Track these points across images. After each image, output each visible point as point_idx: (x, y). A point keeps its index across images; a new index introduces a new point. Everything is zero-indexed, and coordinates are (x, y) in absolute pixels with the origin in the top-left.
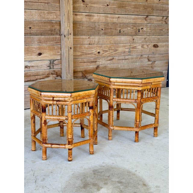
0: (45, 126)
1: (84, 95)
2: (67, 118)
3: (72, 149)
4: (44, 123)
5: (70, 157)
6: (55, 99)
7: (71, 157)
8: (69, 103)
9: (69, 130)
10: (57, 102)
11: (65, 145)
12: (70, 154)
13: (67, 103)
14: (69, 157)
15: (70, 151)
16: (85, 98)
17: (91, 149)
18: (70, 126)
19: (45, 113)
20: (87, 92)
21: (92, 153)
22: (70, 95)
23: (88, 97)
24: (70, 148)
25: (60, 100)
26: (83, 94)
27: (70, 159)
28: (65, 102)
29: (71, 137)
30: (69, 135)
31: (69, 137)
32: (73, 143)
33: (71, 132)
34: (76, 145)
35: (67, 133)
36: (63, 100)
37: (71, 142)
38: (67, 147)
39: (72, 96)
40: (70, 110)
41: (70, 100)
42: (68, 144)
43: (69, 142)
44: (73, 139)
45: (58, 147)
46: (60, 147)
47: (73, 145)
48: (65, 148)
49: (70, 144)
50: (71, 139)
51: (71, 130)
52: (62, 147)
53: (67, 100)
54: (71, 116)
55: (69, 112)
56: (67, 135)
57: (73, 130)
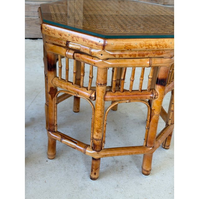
0: (52, 99)
1: (144, 48)
2: (93, 95)
3: (99, 159)
4: (50, 93)
6: (71, 46)
7: (95, 174)
8: (100, 63)
9: (96, 122)
10: (75, 54)
11: (86, 146)
12: (94, 167)
13: (96, 61)
14: (92, 171)
15: (95, 162)
16: (146, 56)
17: (145, 165)
19: (53, 72)
20: (153, 41)
21: (146, 173)
23: (156, 56)
24: (96, 157)
25: (82, 50)
26: (139, 46)
27: (93, 176)
28: (93, 59)
29: (100, 137)
30: (96, 133)
31: (95, 137)
32: (104, 149)
33: (99, 127)
34: (108, 153)
35: (93, 128)
36: (88, 53)
37: (98, 146)
38: (90, 153)
39: (106, 48)
40: (102, 80)
41: (102, 55)
42: (92, 148)
43: (94, 144)
44: (103, 141)
45: (72, 146)
46: (77, 147)
47: (102, 153)
48: (85, 153)
49: (96, 148)
50: (98, 141)
51: (99, 123)
52: (79, 149)
53: (96, 55)
54: (103, 93)
55: (98, 85)
56: (92, 131)
57: (105, 123)
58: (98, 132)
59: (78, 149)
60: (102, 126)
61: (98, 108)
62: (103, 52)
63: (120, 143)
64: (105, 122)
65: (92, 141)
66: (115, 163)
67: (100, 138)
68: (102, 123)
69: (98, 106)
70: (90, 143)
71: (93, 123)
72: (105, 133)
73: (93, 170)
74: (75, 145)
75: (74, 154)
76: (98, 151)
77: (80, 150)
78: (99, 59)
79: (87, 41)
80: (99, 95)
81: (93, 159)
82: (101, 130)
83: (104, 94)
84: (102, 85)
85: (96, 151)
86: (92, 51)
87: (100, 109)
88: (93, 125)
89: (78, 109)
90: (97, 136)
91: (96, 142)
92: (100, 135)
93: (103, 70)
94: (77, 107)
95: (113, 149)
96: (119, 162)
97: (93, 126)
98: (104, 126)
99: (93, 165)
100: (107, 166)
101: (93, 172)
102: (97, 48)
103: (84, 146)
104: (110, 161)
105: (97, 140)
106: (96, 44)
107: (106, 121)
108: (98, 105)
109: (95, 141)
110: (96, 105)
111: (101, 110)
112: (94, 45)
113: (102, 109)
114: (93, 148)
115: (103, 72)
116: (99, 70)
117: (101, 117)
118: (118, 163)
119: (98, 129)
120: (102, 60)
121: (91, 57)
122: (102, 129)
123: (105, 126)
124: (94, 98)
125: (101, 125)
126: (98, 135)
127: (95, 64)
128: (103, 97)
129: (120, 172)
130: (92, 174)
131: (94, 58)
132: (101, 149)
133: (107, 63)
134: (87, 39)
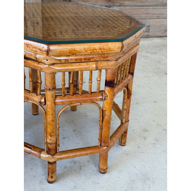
1: (89, 52)
2: (43, 100)
3: (55, 162)
7: (52, 177)
8: (46, 68)
9: (49, 126)
11: (41, 150)
12: (50, 171)
13: (42, 66)
15: (50, 166)
16: (92, 60)
17: (101, 163)
18: (50, 119)
20: (97, 46)
21: (102, 171)
22: (45, 47)
23: (102, 59)
24: (52, 161)
25: (27, 56)
26: (83, 51)
27: (51, 180)
28: (39, 64)
29: (54, 141)
30: (49, 137)
31: (48, 141)
32: (59, 152)
33: (51, 131)
34: (63, 156)
35: (46, 132)
36: (34, 58)
37: (52, 150)
38: (45, 158)
39: (50, 53)
40: (50, 85)
41: (47, 60)
42: (47, 152)
43: (48, 148)
44: (57, 144)
45: (27, 152)
46: (31, 152)
47: (57, 157)
48: (40, 157)
49: (50, 152)
50: (52, 145)
51: (52, 128)
53: (41, 61)
54: (53, 97)
55: (46, 89)
56: (45, 136)
57: (57, 127)
58: (51, 136)
59: (33, 154)
60: (55, 130)
61: (49, 113)
62: (48, 57)
64: (57, 125)
65: (46, 145)
66: (73, 164)
67: (54, 142)
68: (55, 127)
69: (48, 111)
70: (45, 147)
71: (45, 127)
72: (59, 136)
73: (50, 173)
74: (30, 150)
75: (32, 159)
76: (53, 155)
77: (35, 155)
78: (45, 64)
79: (30, 47)
80: (49, 100)
81: (49, 163)
82: (54, 134)
83: (54, 98)
84: (51, 90)
85: (51, 155)
86: (37, 56)
87: (50, 113)
88: (46, 129)
89: (37, 112)
90: (50, 140)
91: (50, 146)
92: (54, 139)
93: (50, 75)
94: (36, 110)
95: (68, 152)
96: (77, 162)
97: (46, 130)
98: (57, 129)
99: (49, 169)
100: (65, 168)
101: (50, 175)
102: (41, 53)
103: (39, 150)
104: (68, 162)
105: (51, 144)
106: (40, 50)
107: (58, 124)
108: (49, 110)
109: (49, 145)
110: (47, 109)
111: (52, 114)
112: (38, 50)
113: (53, 114)
114: (48, 151)
115: (51, 77)
116: (46, 75)
117: (53, 121)
118: (76, 164)
119: (51, 134)
120: (49, 65)
121: (37, 62)
122: (55, 132)
123: (58, 130)
124: (44, 103)
126: (52, 139)
127: (41, 69)
128: (53, 102)
129: (77, 173)
130: (49, 177)
131: (40, 64)
132: (56, 152)
133: (54, 68)
134: (31, 45)
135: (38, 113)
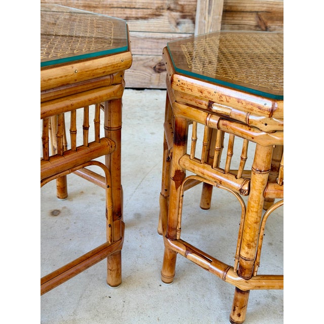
0: (177, 188)
3: (248, 291)
4: (174, 179)
5: (236, 313)
6: (215, 108)
7: (239, 315)
8: (261, 137)
9: (248, 230)
10: (221, 122)
11: (227, 268)
12: (238, 304)
13: (255, 134)
14: (234, 310)
15: (240, 296)
18: (253, 219)
19: (181, 148)
24: (242, 288)
25: (233, 116)
27: (236, 319)
28: (250, 130)
29: (253, 256)
30: (246, 248)
31: (243, 254)
32: (257, 276)
33: (251, 239)
34: (264, 283)
35: (240, 240)
36: (243, 120)
37: (247, 271)
38: (233, 281)
39: (275, 114)
40: (263, 165)
41: (266, 124)
42: (237, 271)
43: (241, 267)
44: (256, 262)
45: (204, 266)
46: (211, 268)
47: (253, 282)
48: (224, 279)
49: (243, 273)
50: (249, 262)
51: (253, 233)
52: (216, 271)
53: (256, 125)
54: (263, 185)
55: (255, 171)
56: (239, 245)
57: (262, 233)
58: (249, 246)
59: (213, 271)
60: (256, 238)
61: (252, 209)
62: (268, 121)
63: (278, 267)
64: (262, 231)
65: (237, 260)
67: (251, 258)
68: (257, 233)
69: (252, 205)
70: (234, 264)
71: (241, 232)
72: (261, 249)
73: (237, 308)
74: (209, 264)
75: (203, 279)
76: (247, 279)
77: (218, 274)
78: (261, 131)
79: (243, 102)
80: (257, 188)
81: (238, 290)
82: (255, 244)
83: (265, 186)
84: (262, 172)
85: (243, 277)
86: (251, 117)
87: (255, 210)
88: (241, 234)
89: (208, 204)
90: (247, 253)
91: (244, 263)
92: (252, 252)
93: (266, 148)
94: (207, 201)
97: (241, 236)
98: (260, 237)
99: (236, 300)
100: (258, 304)
101: (236, 312)
102: (259, 114)
103: (223, 267)
104: (262, 295)
105: (246, 260)
106: (260, 108)
107: (263, 229)
108: (253, 203)
109: (244, 261)
110: (249, 203)
111: (257, 212)
112: (255, 109)
113: (259, 211)
114: (239, 272)
115: (266, 152)
116: (259, 147)
117: (256, 223)
118: (276, 301)
119: (250, 243)
120: (267, 132)
121: (247, 127)
122: (256, 242)
123: (262, 239)
124: (247, 192)
125: (254, 236)
126: (250, 252)
127: (253, 138)
128: (262, 191)
130: (233, 314)
131: (252, 129)
132: (253, 275)
133: (275, 139)
134: (244, 100)
135: (209, 207)
